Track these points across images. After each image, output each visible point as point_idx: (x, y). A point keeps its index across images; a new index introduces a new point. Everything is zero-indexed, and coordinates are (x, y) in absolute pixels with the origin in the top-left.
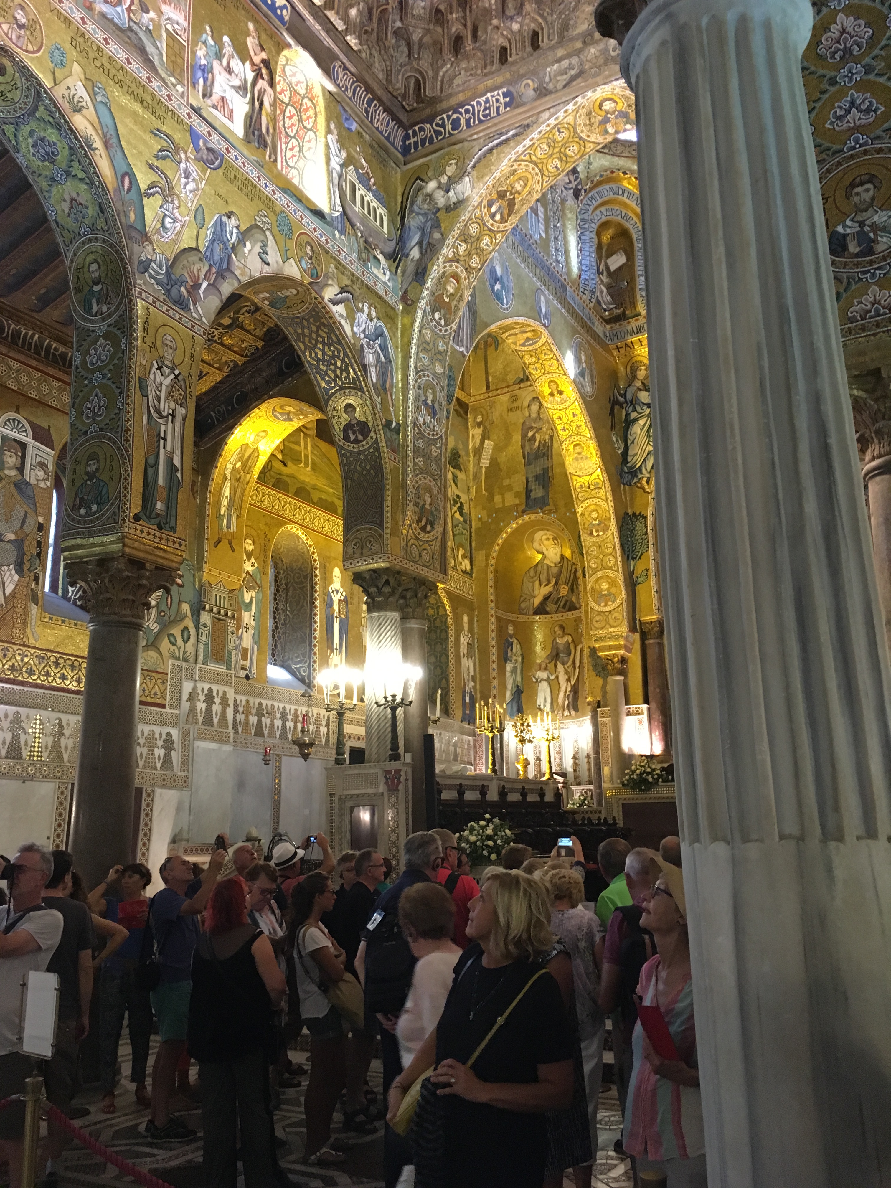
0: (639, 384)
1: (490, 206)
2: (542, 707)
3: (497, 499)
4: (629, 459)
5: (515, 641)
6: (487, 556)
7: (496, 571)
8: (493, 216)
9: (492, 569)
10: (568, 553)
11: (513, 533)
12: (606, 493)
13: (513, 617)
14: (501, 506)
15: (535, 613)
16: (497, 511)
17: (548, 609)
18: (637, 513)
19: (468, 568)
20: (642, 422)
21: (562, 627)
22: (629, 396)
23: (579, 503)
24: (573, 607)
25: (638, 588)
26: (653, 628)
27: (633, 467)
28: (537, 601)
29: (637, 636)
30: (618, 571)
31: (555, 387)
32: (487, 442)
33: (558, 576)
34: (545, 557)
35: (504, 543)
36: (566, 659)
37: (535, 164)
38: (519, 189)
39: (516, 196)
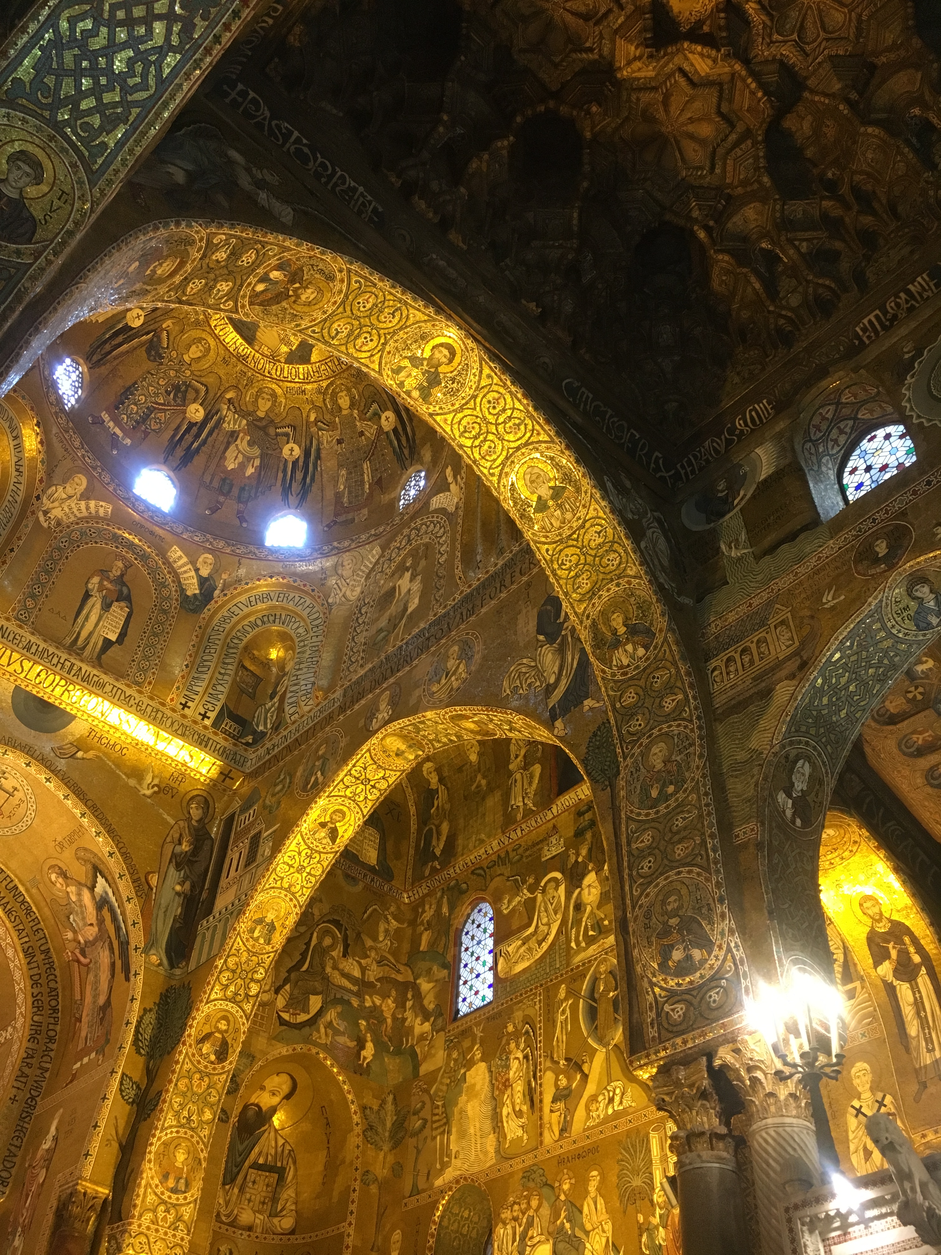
37: (343, 303)
38: (303, 297)
39: (293, 299)
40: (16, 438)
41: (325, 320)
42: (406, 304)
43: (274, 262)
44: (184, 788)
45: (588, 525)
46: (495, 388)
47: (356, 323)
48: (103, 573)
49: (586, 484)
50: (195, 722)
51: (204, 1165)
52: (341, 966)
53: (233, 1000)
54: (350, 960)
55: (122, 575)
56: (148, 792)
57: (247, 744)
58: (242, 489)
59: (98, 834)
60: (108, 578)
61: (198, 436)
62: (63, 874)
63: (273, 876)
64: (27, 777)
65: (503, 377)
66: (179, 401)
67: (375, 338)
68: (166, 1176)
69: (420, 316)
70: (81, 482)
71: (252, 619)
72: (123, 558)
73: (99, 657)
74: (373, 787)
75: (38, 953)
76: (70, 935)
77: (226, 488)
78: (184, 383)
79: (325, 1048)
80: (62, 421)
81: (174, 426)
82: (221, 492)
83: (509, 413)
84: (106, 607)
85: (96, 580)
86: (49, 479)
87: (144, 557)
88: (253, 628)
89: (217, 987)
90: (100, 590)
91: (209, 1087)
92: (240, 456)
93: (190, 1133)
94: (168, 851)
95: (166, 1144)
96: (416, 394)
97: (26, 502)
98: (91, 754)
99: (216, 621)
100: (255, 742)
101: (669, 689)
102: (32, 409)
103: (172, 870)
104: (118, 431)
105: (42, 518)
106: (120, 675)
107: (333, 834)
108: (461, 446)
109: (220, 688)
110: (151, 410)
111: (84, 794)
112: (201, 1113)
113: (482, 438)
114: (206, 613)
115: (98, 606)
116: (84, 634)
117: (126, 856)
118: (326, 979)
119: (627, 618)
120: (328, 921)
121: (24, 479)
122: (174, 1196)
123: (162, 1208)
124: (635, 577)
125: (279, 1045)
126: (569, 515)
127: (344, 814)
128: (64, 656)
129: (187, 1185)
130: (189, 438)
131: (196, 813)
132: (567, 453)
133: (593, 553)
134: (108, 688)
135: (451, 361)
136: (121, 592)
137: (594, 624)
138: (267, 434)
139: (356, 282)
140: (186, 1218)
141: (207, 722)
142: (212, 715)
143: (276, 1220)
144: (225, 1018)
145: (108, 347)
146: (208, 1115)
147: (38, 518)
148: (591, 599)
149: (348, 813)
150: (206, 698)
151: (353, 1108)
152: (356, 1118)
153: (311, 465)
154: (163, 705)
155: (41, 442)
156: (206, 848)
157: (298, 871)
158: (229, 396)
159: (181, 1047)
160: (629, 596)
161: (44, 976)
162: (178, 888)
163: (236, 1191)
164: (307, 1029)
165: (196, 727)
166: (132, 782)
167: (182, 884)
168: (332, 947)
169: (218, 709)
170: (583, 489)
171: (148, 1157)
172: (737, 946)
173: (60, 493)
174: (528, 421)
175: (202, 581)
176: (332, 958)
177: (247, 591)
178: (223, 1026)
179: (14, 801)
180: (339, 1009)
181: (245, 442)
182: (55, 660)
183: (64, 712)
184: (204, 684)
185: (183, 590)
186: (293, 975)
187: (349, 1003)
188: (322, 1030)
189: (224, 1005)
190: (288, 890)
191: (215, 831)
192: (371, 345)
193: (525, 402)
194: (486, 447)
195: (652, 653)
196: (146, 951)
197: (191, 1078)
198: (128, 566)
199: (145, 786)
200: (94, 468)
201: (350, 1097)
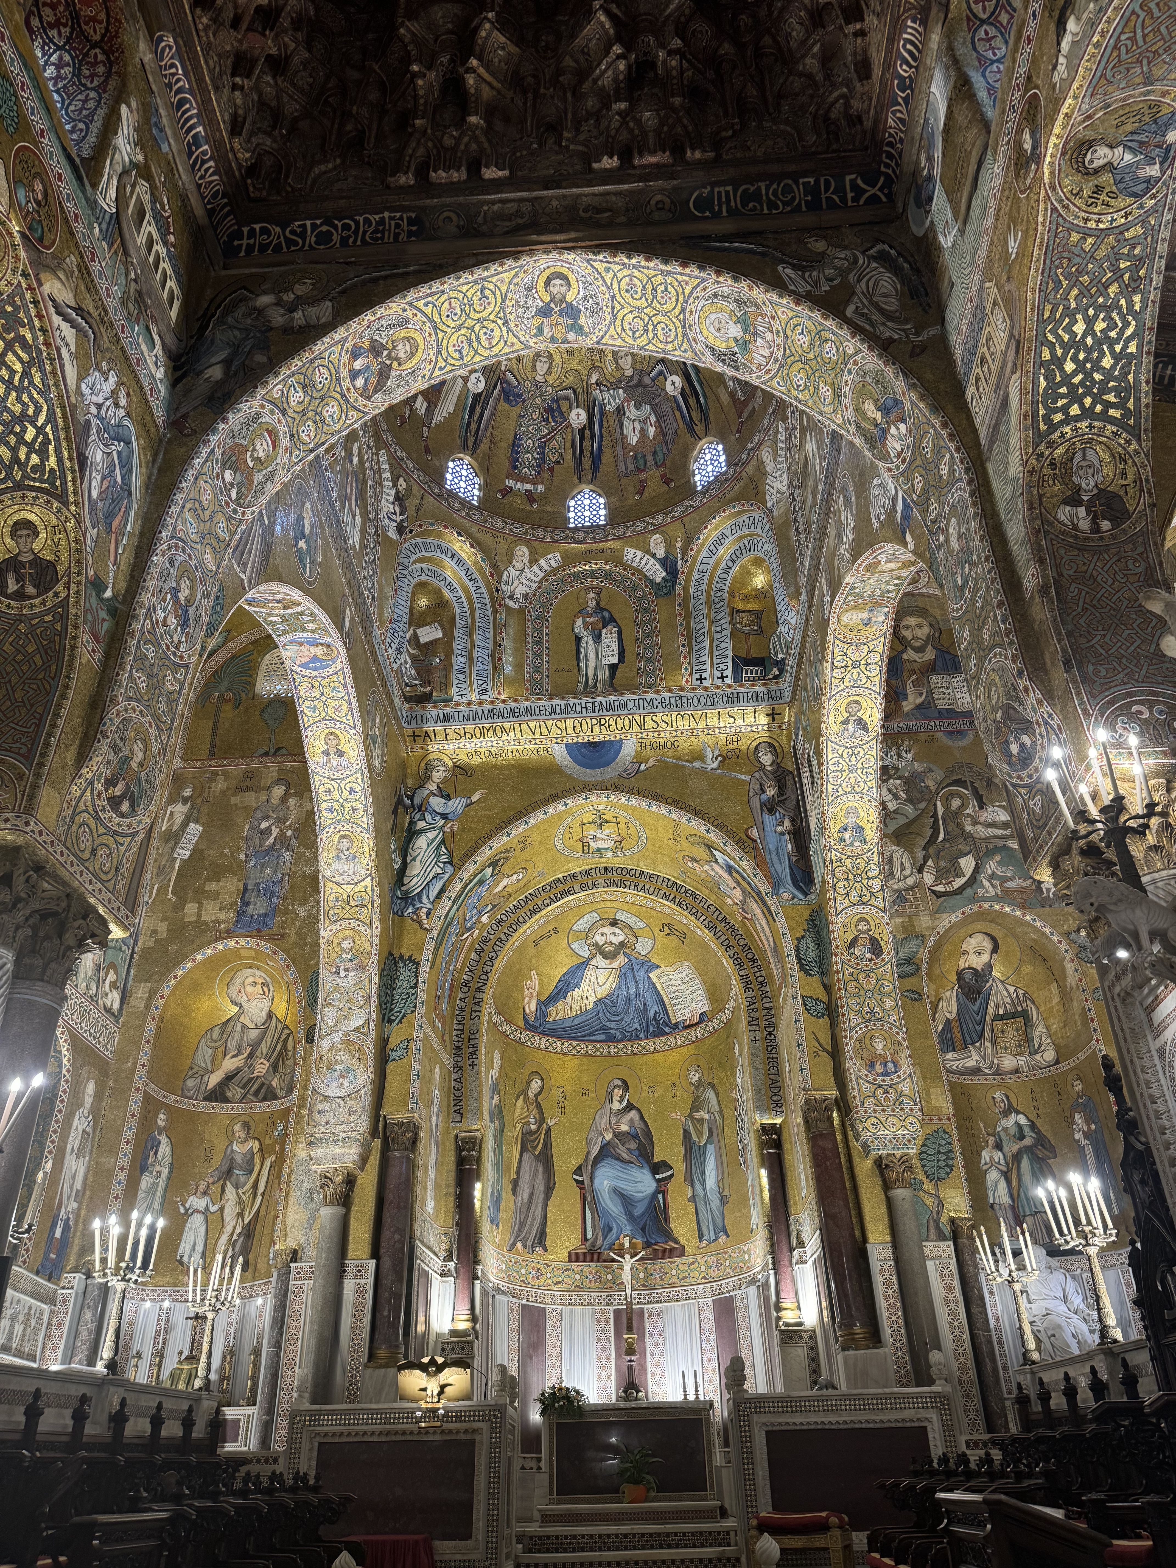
0: (433, 787)
1: (355, 355)
2: (185, 1259)
3: (191, 908)
4: (406, 880)
5: (164, 1140)
6: (152, 993)
7: (162, 1019)
8: (354, 375)
9: (156, 1013)
10: (281, 1009)
11: (203, 963)
12: (374, 913)
13: (171, 1099)
14: (194, 919)
15: (207, 1099)
16: (184, 926)
17: (229, 1094)
18: (406, 956)
19: (116, 1006)
20: (431, 835)
21: (246, 1126)
22: (417, 800)
23: (328, 922)
24: (271, 1095)
25: (390, 1066)
26: (403, 1133)
27: (407, 892)
28: (214, 1080)
29: (377, 1143)
30: (367, 1035)
31: (335, 742)
32: (192, 825)
33: (256, 1045)
34: (241, 1012)
35: (184, 976)
36: (242, 1179)
37: (435, 328)
38: (402, 355)
39: (395, 364)
40: (453, 556)
41: (439, 352)
42: (484, 279)
43: (345, 358)
44: (743, 745)
45: (789, 332)
46: (619, 275)
47: (463, 331)
48: (582, 612)
49: (758, 294)
50: (718, 687)
51: (905, 1044)
52: (982, 819)
53: (861, 903)
54: (990, 809)
55: (598, 603)
56: (715, 765)
57: (776, 677)
58: (655, 453)
59: (689, 820)
60: (589, 615)
61: (592, 436)
62: (693, 860)
63: (830, 787)
64: (614, 805)
65: (617, 259)
66: (559, 419)
67: (492, 326)
68: (872, 1065)
69: (507, 276)
70: (523, 551)
71: (723, 565)
72: (592, 588)
73: (611, 684)
74: (867, 664)
75: (717, 924)
76: (730, 901)
77: (641, 461)
78: (553, 400)
79: (997, 898)
80: (476, 516)
81: (568, 444)
82: (639, 470)
83: (649, 287)
84: (597, 638)
85: (579, 622)
86: (497, 571)
87: (608, 575)
88: (727, 573)
89: (839, 898)
90: (586, 628)
91: (878, 981)
92: (637, 425)
93: (879, 1023)
94: (756, 803)
95: (860, 1040)
96: (571, 336)
97: (492, 599)
98: (651, 762)
99: (692, 589)
100: (781, 671)
101: (938, 452)
102: (446, 527)
103: (767, 817)
104: (528, 486)
105: (510, 603)
106: (633, 688)
107: (862, 725)
108: (642, 348)
109: (723, 645)
110: (542, 447)
111: (661, 795)
112: (881, 1003)
113: (650, 327)
114: (679, 588)
115: (591, 642)
116: (591, 673)
117: (720, 827)
118: (969, 837)
119: (876, 401)
120: (949, 785)
121: (480, 583)
122: (887, 1079)
123: (880, 1091)
124: (856, 353)
125: (944, 916)
126: (769, 336)
127: (859, 703)
128: (583, 701)
129: (896, 1065)
130: (587, 443)
131: (766, 759)
132: (721, 279)
133: (811, 356)
134: (631, 704)
135: (569, 284)
136: (603, 618)
137: (858, 426)
138: (645, 387)
139: (426, 305)
140: (907, 1092)
141: (729, 681)
142: (729, 672)
143: (1038, 1057)
144: (862, 920)
145: (473, 426)
146: (889, 1003)
147: (507, 606)
148: (840, 402)
149: (862, 700)
150: (715, 661)
151: (1055, 938)
152: (1063, 946)
153: (696, 384)
154: (682, 690)
155: (472, 546)
156: (789, 783)
157: (851, 771)
158: (593, 380)
159: (834, 959)
160: (864, 377)
161: (732, 938)
162: (780, 829)
163: (988, 1044)
164: (969, 892)
165: (721, 691)
166: (697, 765)
167: (781, 823)
168: (964, 806)
169: (730, 664)
170: (759, 301)
171: (848, 1055)
172: (1050, 715)
173: (513, 572)
174: (669, 279)
175: (663, 562)
176: (969, 815)
177: (702, 545)
178: (864, 926)
179: (622, 826)
180: (998, 858)
181: (633, 409)
182: (578, 708)
183: (611, 742)
184: (707, 652)
185: (652, 582)
186: (931, 850)
187: (1006, 848)
188: (987, 884)
189: (854, 910)
190: (853, 791)
191: (790, 765)
192: (497, 333)
193: (652, 264)
194: (660, 334)
195: (910, 422)
196: (775, 892)
197: (857, 980)
198: (599, 592)
199: (709, 761)
200: (526, 533)
201: (1047, 930)
